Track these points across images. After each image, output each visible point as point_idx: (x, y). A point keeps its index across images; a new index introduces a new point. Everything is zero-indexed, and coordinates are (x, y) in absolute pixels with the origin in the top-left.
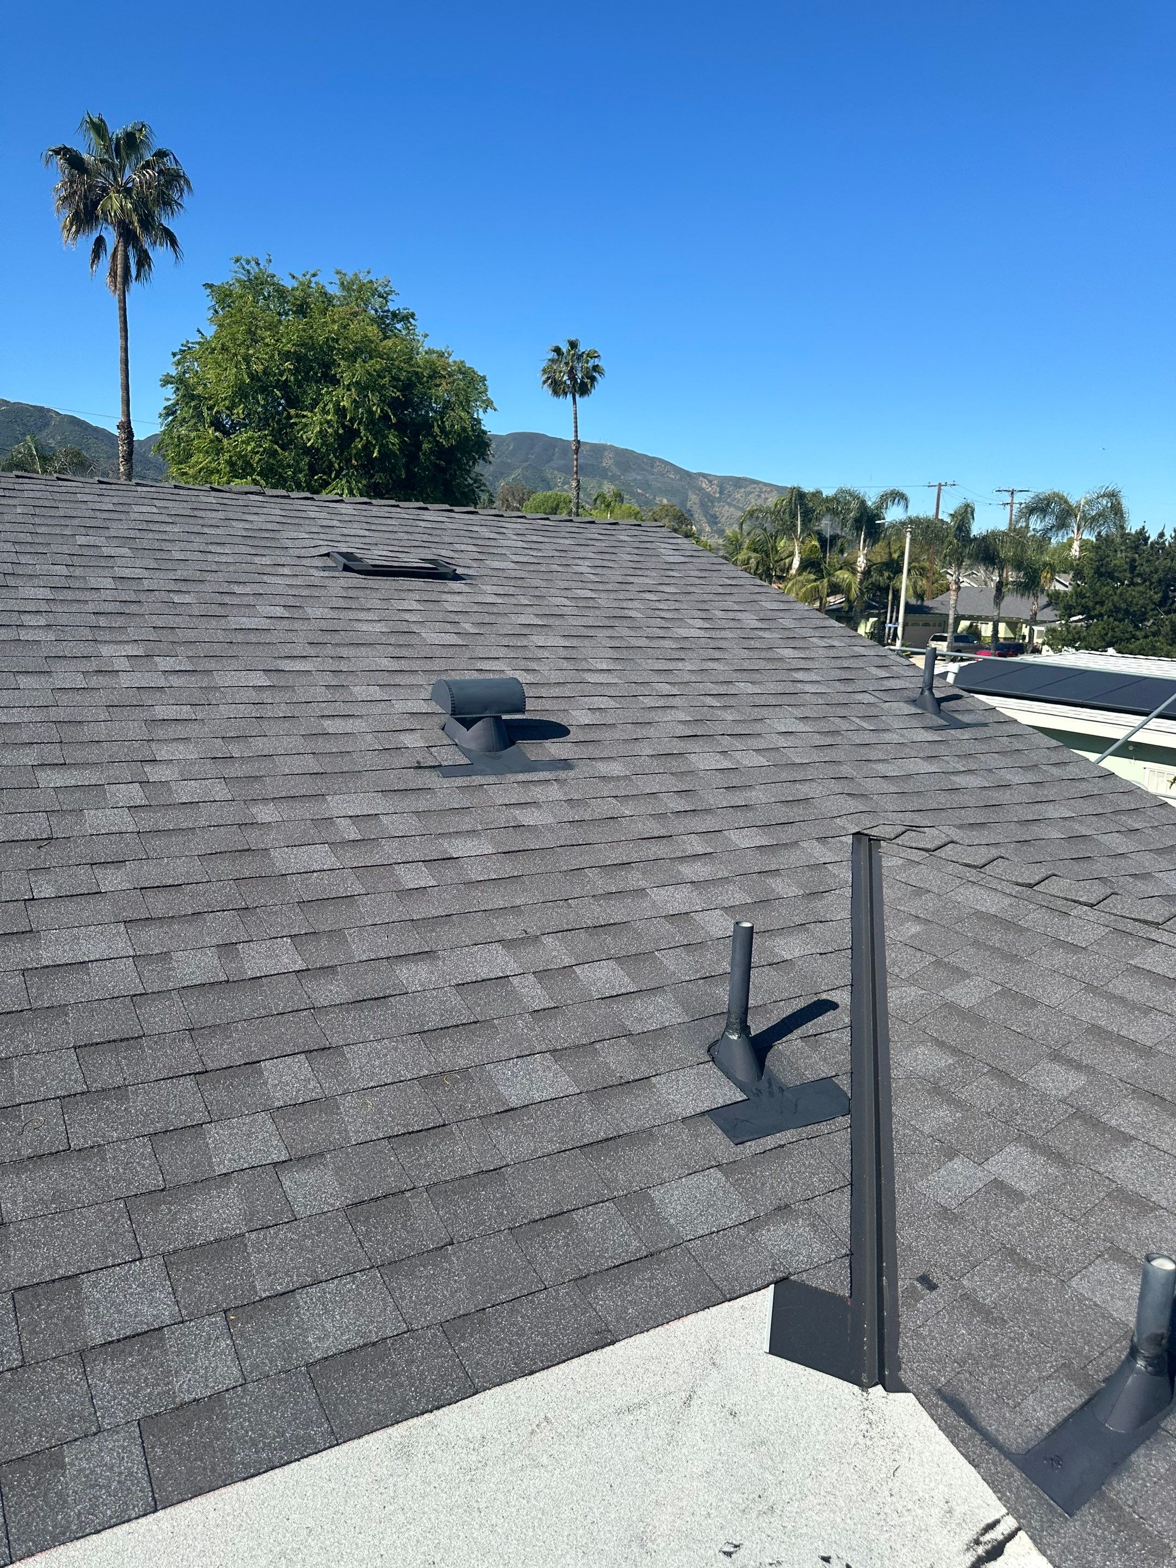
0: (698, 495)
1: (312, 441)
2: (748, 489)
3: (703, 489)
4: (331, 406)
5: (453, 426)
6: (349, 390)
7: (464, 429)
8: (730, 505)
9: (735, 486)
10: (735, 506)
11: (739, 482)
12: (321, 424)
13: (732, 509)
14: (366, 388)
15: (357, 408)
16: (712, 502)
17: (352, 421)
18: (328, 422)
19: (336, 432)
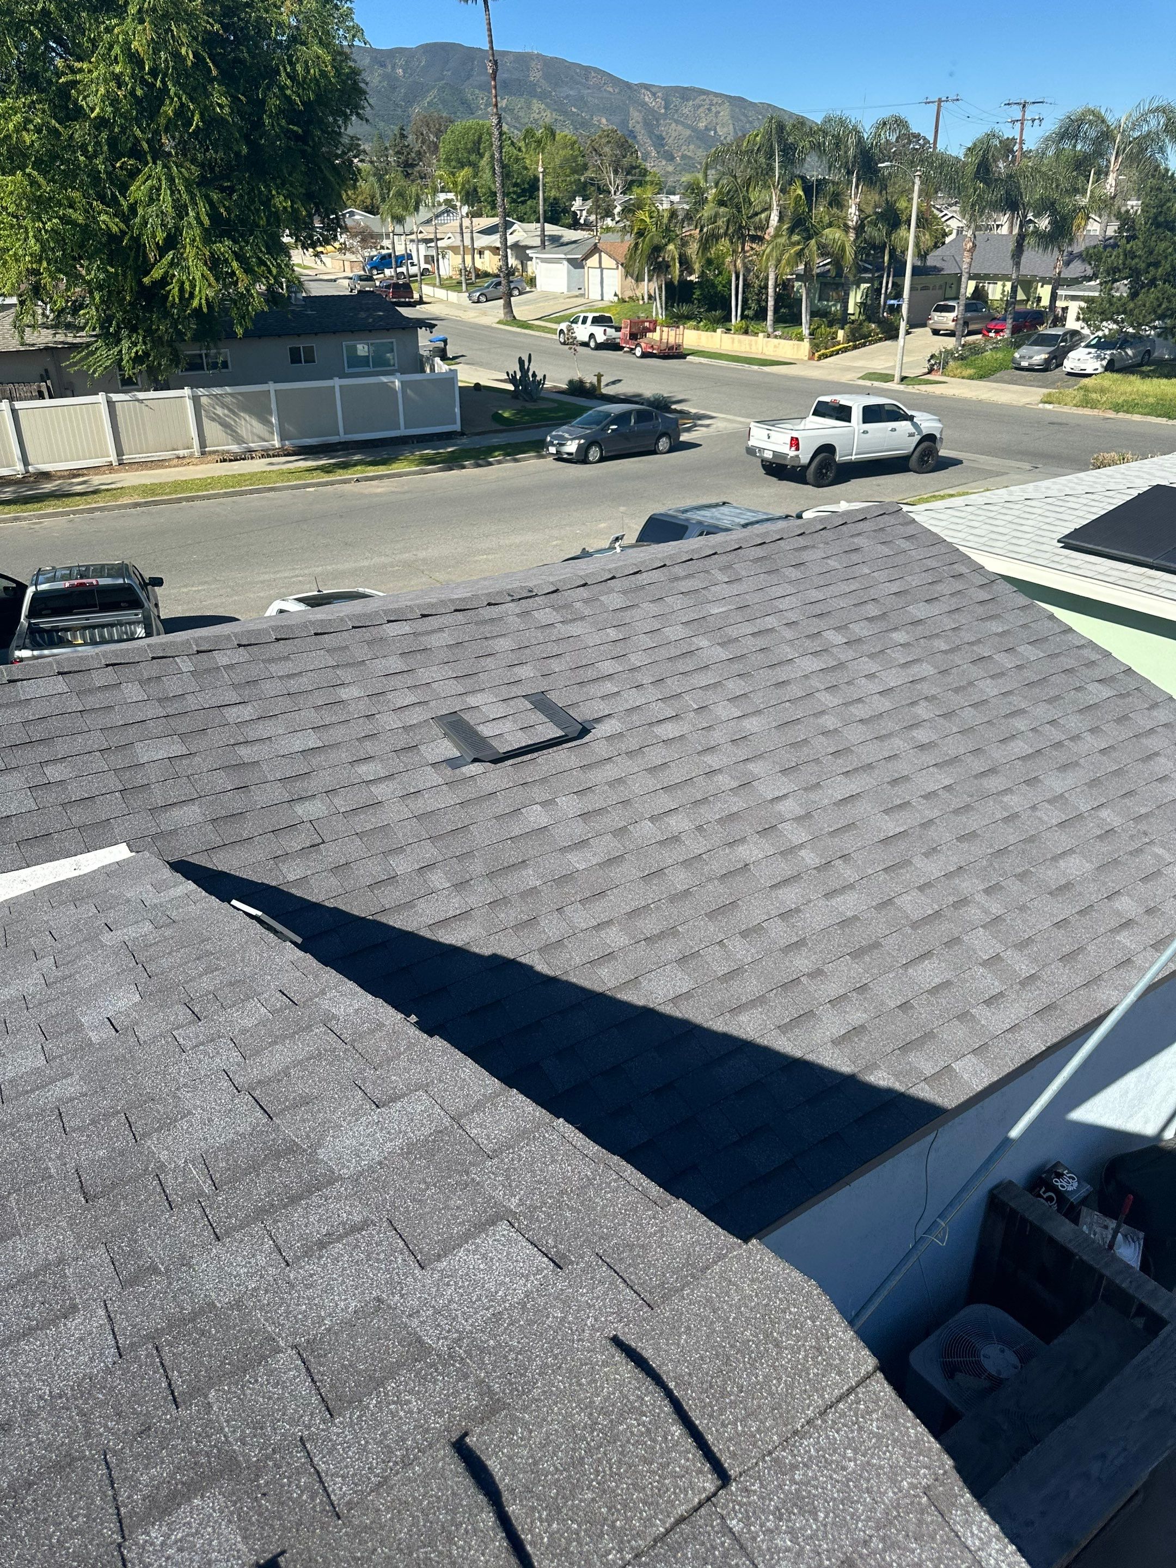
0: (640, 111)
1: (97, 110)
2: (697, 102)
3: (646, 104)
4: (117, 50)
5: (307, 70)
6: (142, 21)
7: (323, 74)
8: (677, 122)
9: (682, 98)
10: (683, 124)
11: (686, 94)
12: (106, 81)
13: (680, 128)
14: (166, 16)
15: (156, 51)
16: (657, 120)
17: (154, 72)
18: (118, 79)
19: (133, 93)
